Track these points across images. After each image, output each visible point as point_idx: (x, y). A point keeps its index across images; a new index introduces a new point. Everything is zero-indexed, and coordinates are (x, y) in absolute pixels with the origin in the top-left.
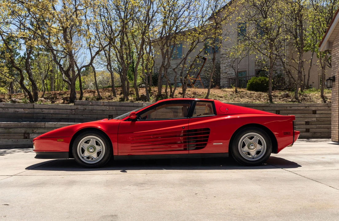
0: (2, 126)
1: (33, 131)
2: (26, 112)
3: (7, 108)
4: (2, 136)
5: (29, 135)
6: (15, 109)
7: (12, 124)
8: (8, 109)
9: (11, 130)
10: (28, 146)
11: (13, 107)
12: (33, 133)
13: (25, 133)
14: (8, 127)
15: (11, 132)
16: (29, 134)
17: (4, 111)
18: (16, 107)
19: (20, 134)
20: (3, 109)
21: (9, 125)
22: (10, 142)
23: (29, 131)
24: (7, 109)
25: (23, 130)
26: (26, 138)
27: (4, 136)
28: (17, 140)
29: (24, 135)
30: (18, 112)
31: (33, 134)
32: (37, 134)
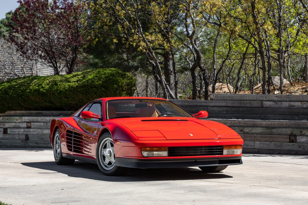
0: (263, 125)
1: (302, 132)
2: (305, 106)
3: (280, 101)
4: (263, 137)
5: (296, 138)
6: (290, 102)
7: (275, 122)
8: (283, 102)
9: (274, 130)
10: (295, 152)
11: (288, 100)
12: (301, 135)
13: (291, 135)
14: (271, 126)
15: (273, 133)
16: (295, 136)
17: (276, 106)
18: (291, 99)
19: (285, 136)
20: (276, 103)
21: (271, 124)
22: (272, 146)
23: (296, 132)
24: (280, 103)
25: (289, 131)
26: (292, 141)
27: (265, 137)
28: (281, 143)
29: (290, 138)
30: (293, 106)
31: (301, 137)
32: (306, 137)
